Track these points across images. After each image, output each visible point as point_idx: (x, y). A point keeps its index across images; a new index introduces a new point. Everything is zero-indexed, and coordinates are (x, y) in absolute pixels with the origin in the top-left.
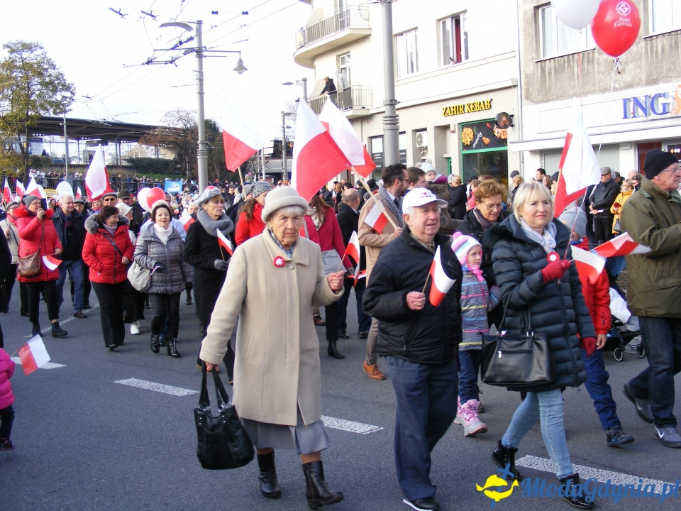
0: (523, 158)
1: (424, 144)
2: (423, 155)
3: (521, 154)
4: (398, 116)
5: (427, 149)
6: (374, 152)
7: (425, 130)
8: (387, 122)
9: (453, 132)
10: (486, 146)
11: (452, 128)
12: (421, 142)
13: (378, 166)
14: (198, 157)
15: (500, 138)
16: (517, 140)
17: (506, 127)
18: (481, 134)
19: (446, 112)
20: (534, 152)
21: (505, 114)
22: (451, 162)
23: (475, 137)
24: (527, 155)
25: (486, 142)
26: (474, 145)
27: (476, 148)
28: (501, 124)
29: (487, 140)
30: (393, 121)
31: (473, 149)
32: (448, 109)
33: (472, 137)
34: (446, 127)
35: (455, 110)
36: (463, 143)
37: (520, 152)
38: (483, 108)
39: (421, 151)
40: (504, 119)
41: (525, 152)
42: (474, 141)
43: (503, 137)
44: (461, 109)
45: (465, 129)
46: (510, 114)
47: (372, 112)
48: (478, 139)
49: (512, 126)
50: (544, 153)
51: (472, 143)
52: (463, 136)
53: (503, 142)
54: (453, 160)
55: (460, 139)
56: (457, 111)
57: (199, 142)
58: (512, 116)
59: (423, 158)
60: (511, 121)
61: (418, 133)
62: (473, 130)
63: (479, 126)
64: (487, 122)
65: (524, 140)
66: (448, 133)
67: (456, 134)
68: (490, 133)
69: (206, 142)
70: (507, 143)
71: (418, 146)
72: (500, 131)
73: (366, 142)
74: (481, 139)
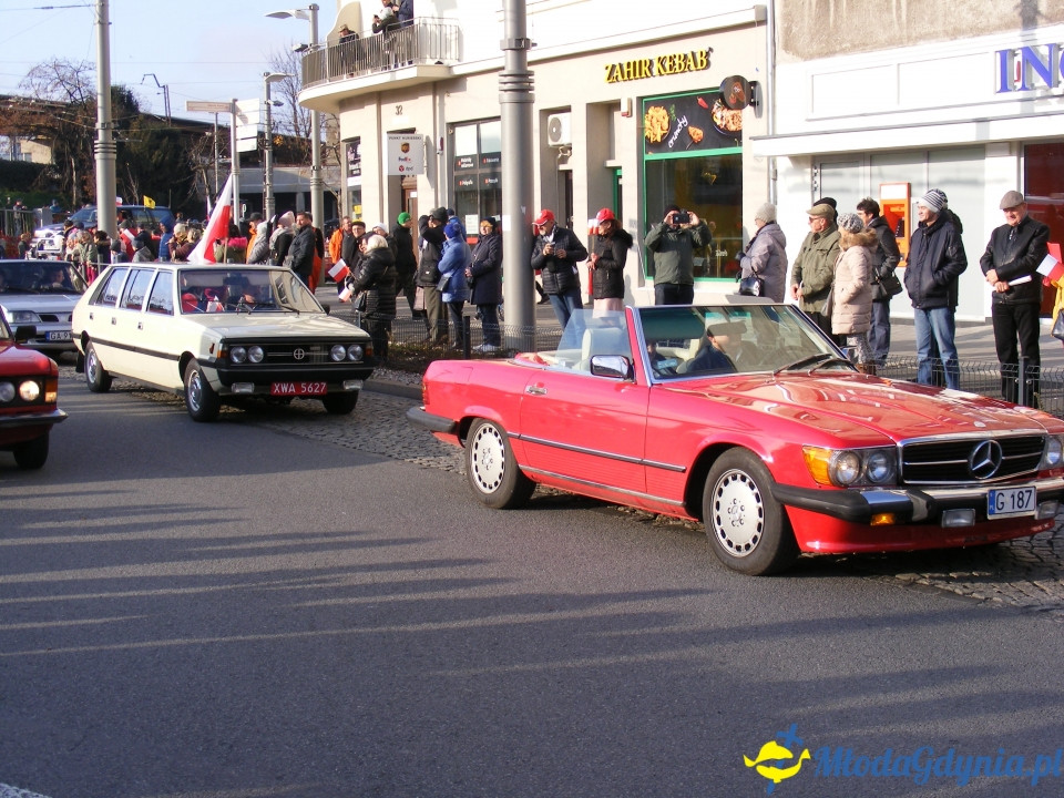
0: (776, 172)
1: (564, 140)
2: (564, 160)
3: (772, 160)
4: (531, 74)
5: (571, 149)
6: (459, 153)
7: (567, 109)
8: (508, 86)
9: (628, 115)
10: (696, 145)
11: (624, 107)
12: (558, 135)
13: (466, 183)
14: (97, 157)
15: (725, 130)
16: (765, 134)
17: (740, 106)
18: (685, 120)
19: (613, 74)
20: (797, 159)
21: (739, 79)
22: (621, 177)
23: (672, 125)
24: (784, 165)
25: (695, 137)
26: (671, 142)
27: (675, 149)
28: (731, 100)
29: (697, 133)
30: (521, 85)
31: (667, 150)
32: (618, 68)
33: (666, 126)
34: (615, 105)
35: (631, 69)
36: (648, 139)
37: (769, 157)
38: (692, 67)
39: (558, 154)
40: (738, 90)
41: (778, 159)
42: (671, 134)
43: (732, 128)
44: (644, 68)
45: (650, 111)
46: (749, 80)
47: (457, 71)
48: (678, 131)
49: (753, 104)
50: (820, 161)
51: (666, 138)
52: (647, 123)
53: (734, 137)
54: (623, 172)
55: (641, 129)
56: (637, 71)
57: (98, 125)
58: (754, 83)
59: (563, 167)
60: (752, 94)
61: (551, 117)
62: (668, 111)
63: (681, 104)
64: (700, 96)
65: (779, 131)
66: (617, 115)
67: (633, 120)
68: (705, 119)
69: (112, 126)
70: (740, 138)
71: (551, 143)
72: (728, 114)
73: (443, 132)
74: (685, 130)
